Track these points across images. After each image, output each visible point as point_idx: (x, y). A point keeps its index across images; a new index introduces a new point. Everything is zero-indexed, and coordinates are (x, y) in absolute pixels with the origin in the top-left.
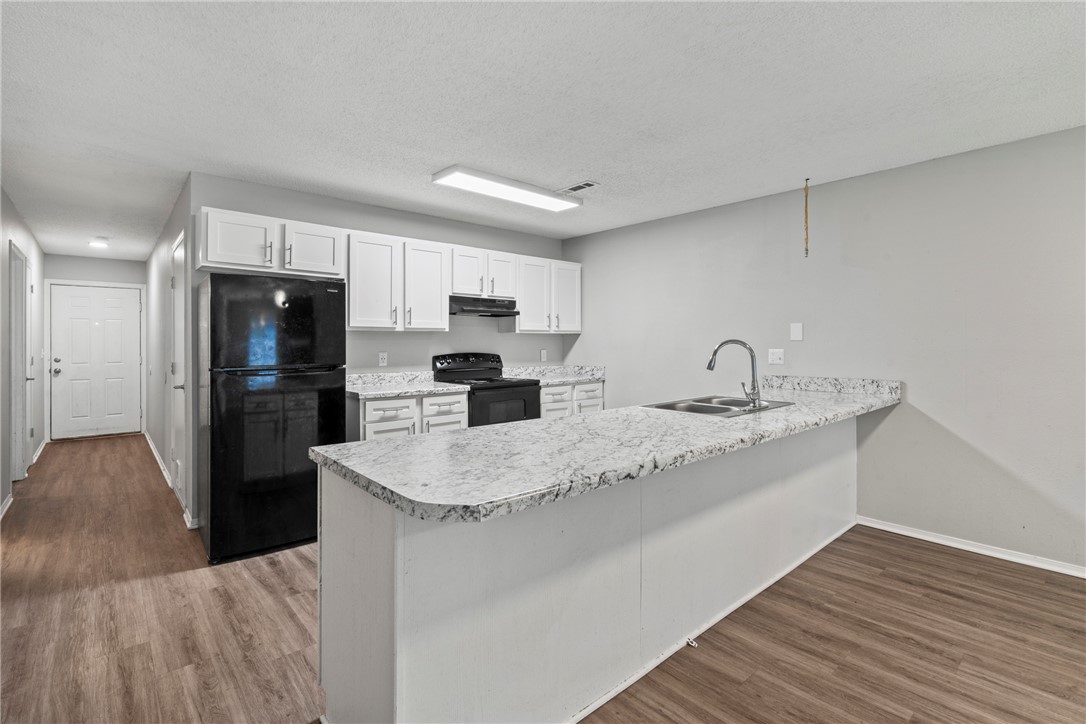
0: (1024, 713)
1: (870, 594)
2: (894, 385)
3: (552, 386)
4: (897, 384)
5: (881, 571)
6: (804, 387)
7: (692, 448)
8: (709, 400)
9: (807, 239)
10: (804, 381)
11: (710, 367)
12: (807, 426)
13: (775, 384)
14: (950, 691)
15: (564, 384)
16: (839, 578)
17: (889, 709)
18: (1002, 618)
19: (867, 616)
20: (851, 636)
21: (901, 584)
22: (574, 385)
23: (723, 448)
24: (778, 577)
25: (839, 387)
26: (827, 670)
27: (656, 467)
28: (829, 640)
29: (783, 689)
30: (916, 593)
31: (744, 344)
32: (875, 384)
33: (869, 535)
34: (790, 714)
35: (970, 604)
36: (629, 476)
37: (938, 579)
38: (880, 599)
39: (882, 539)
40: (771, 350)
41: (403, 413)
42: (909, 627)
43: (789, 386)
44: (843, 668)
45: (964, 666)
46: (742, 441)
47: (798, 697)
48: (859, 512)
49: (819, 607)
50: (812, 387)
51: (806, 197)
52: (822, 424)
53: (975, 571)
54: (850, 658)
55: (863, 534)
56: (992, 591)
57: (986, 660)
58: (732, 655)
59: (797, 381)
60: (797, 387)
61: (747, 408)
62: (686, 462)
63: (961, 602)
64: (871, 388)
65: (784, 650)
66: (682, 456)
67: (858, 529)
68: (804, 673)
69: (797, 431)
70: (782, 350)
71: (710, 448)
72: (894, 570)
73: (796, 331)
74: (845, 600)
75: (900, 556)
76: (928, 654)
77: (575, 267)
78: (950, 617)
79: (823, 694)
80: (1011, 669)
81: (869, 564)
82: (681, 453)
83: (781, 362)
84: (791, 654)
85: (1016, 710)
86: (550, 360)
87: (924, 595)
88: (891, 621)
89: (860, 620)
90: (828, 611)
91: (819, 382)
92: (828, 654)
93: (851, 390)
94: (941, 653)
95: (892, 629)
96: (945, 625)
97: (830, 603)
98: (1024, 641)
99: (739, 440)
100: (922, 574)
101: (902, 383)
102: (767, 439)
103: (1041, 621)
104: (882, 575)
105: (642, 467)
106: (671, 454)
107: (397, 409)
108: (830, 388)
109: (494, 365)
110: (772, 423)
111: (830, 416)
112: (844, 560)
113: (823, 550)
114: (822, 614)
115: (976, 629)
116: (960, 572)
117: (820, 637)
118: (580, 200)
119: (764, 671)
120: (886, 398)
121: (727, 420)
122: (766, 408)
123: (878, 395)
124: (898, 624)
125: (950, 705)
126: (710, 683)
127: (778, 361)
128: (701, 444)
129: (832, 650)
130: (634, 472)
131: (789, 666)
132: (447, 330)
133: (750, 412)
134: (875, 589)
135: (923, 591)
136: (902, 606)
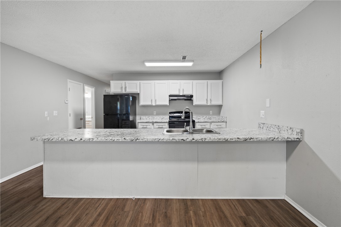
2: (298, 131)
3: (201, 122)
4: (300, 131)
6: (269, 129)
13: (261, 127)
15: (206, 122)
22: (211, 123)
25: (279, 130)
32: (291, 130)
40: (261, 111)
41: (148, 127)
50: (272, 129)
59: (267, 126)
60: (267, 129)
64: (290, 131)
70: (264, 111)
73: (268, 102)
83: (264, 117)
86: (213, 114)
93: (283, 132)
101: (302, 130)
106: (88, 137)
107: (147, 126)
108: (277, 130)
120: (296, 136)
132: (168, 105)
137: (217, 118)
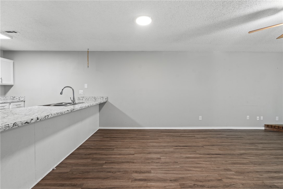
0: (123, 153)
1: (100, 142)
2: (106, 98)
5: (102, 137)
6: (88, 99)
7: (52, 113)
8: (62, 103)
9: (88, 64)
10: (88, 98)
11: (61, 94)
12: (86, 106)
13: (81, 99)
14: (112, 155)
15: (5, 103)
16: (94, 141)
17: (101, 163)
18: (122, 139)
19: (99, 147)
20: (95, 152)
21: (106, 138)
22: (10, 103)
23: (62, 113)
24: (80, 145)
25: (95, 99)
26: (89, 160)
27: (38, 119)
28: (91, 154)
29: (79, 169)
30: (108, 139)
31: (71, 88)
33: (101, 131)
34: (80, 173)
35: (117, 138)
36: (27, 122)
37: (112, 135)
38: (102, 142)
39: (103, 131)
40: (80, 91)
42: (106, 146)
43: (84, 99)
44: (93, 159)
45: (115, 149)
46: (68, 110)
47: (82, 169)
48: (99, 126)
49: (89, 148)
50: (90, 99)
51: (88, 53)
52: (90, 106)
53: (118, 132)
54: (95, 156)
55: (100, 131)
56: (121, 135)
57: (118, 147)
58: (66, 167)
59: (86, 98)
60: (86, 99)
61: (72, 104)
62: (49, 117)
63: (116, 138)
64: (102, 99)
65: (80, 160)
66: (48, 116)
67: (99, 130)
68: (84, 163)
69: (83, 108)
70: (83, 91)
71: (58, 113)
72: (105, 136)
73: (86, 86)
74: (95, 145)
75: (106, 133)
76: (109, 150)
77: (11, 62)
78: (114, 142)
79: (88, 166)
80: (122, 147)
81: (101, 136)
82: (47, 115)
83: (82, 93)
84: (81, 161)
85: (122, 153)
87: (110, 139)
88: (103, 146)
89: (98, 148)
90: (91, 148)
91: (91, 98)
92: (90, 157)
93: (98, 99)
94: (111, 148)
95: (103, 147)
96: (113, 143)
97: (92, 147)
98: (124, 142)
99: (67, 110)
100: (110, 135)
101: (107, 97)
102: (75, 110)
103: (127, 138)
104: (103, 138)
105: (32, 119)
106: (43, 115)
108: (94, 99)
110: (77, 107)
111: (92, 104)
112: (96, 137)
113: (91, 136)
114: (90, 150)
115: (117, 142)
116: (116, 133)
117: (89, 154)
118: (12, 37)
119: (75, 167)
120: (105, 100)
121: (65, 107)
122: (77, 104)
123: (103, 100)
124: (105, 146)
125: (112, 157)
126: (59, 176)
127: (81, 93)
128: (55, 112)
129: (91, 156)
130: (29, 121)
131: (81, 163)
133: (72, 105)
134: (101, 141)
135: (110, 138)
136: (106, 142)
137: (2, 99)
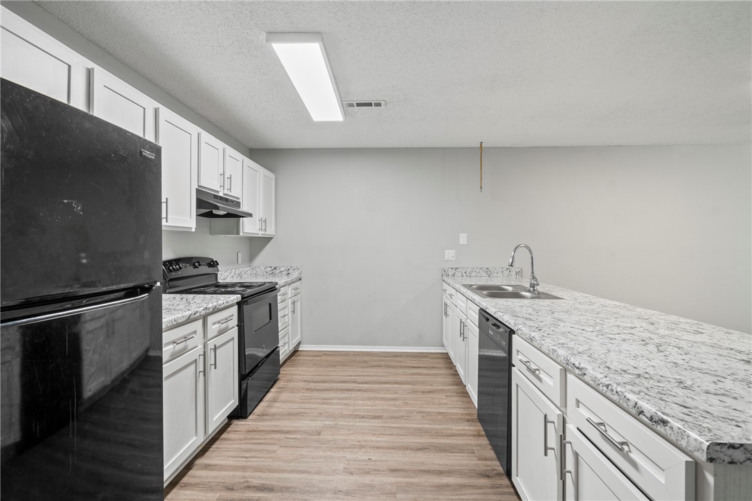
2: (517, 270)
4: (519, 270)
6: (468, 274)
9: (481, 180)
10: (468, 270)
13: (450, 273)
32: (508, 270)
40: (446, 251)
43: (459, 274)
51: (481, 154)
59: (464, 270)
60: (464, 275)
64: (506, 273)
70: (454, 251)
73: (463, 239)
77: (272, 176)
83: (453, 259)
86: (243, 262)
91: (478, 270)
93: (496, 275)
109: (210, 270)
120: (514, 278)
123: (509, 276)
127: (451, 258)
132: (193, 230)
